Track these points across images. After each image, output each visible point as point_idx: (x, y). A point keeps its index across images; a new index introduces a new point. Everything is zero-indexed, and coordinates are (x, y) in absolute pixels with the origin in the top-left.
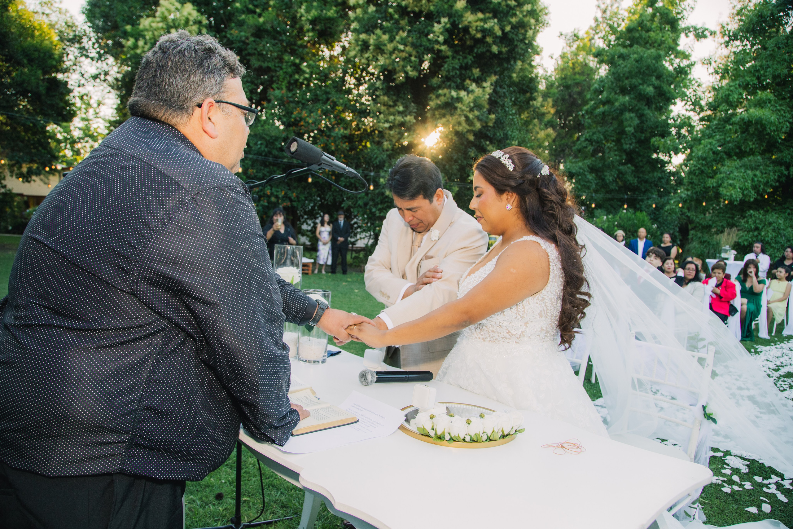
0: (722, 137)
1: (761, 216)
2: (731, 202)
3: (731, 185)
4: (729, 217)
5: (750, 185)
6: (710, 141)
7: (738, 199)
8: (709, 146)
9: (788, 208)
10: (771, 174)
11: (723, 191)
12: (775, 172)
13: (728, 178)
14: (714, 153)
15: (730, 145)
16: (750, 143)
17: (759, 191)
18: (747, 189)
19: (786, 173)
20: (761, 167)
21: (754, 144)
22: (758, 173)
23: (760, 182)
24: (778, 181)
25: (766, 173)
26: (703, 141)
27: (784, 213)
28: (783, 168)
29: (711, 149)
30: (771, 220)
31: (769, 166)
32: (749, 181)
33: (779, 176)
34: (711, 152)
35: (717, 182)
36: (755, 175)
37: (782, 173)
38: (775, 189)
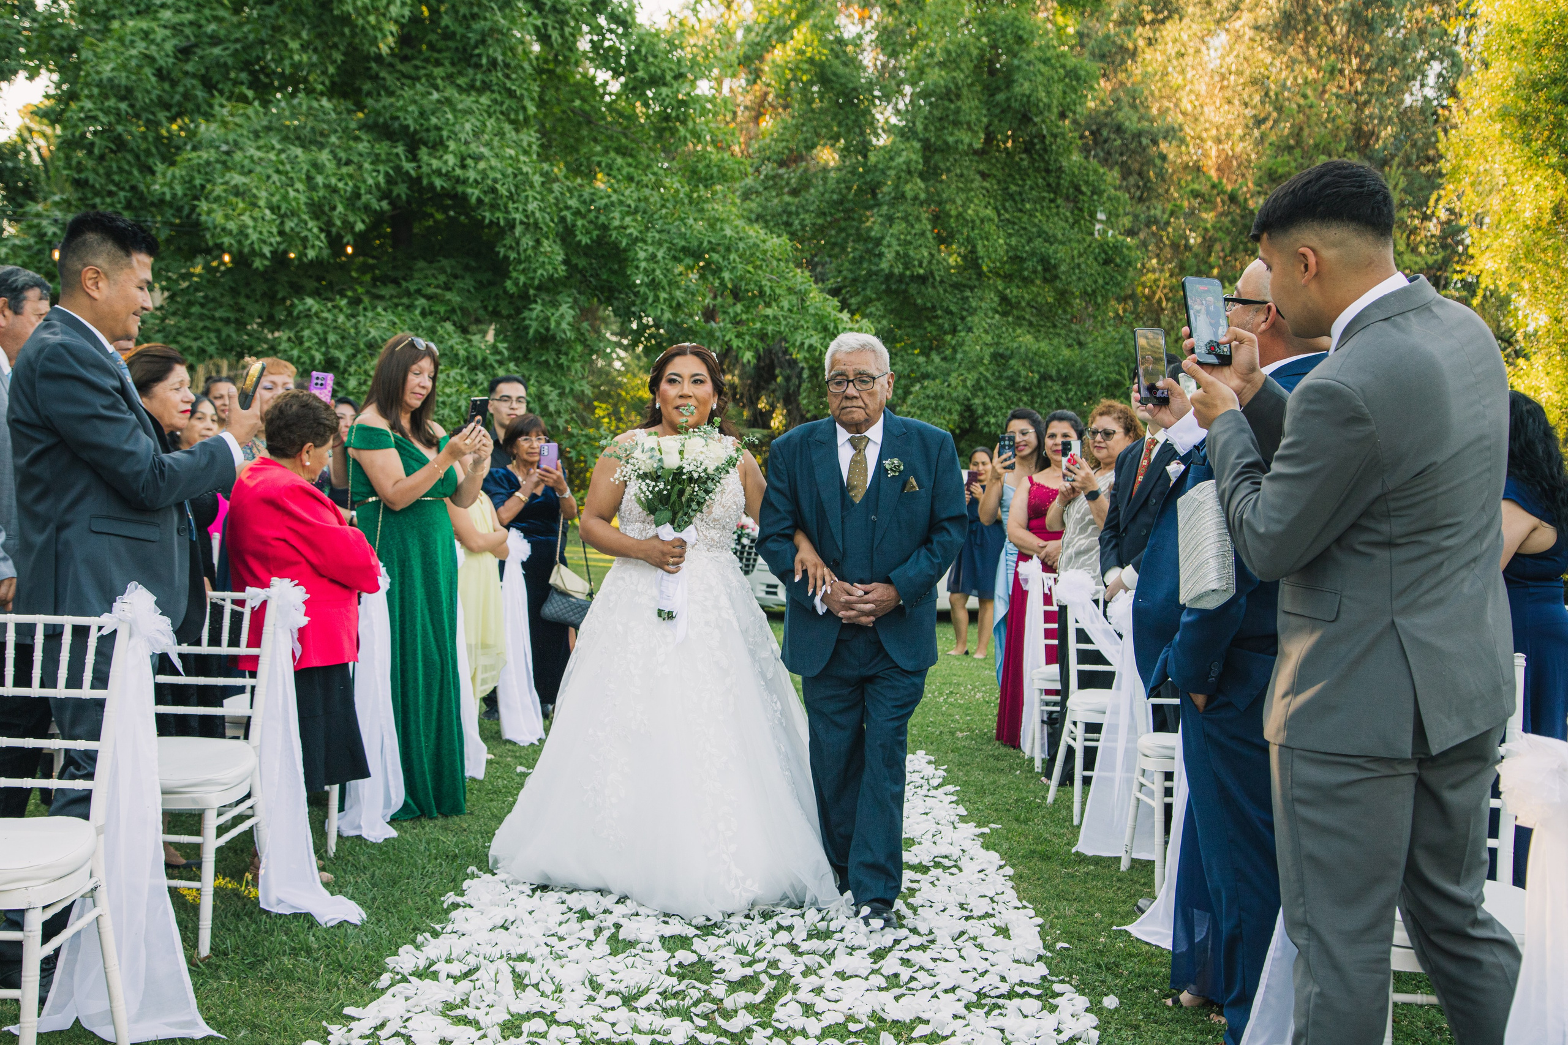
0: (190, 16)
1: (341, 319)
2: (242, 260)
3: (237, 192)
4: (227, 321)
5: (303, 199)
6: (144, 25)
7: (267, 250)
8: (141, 45)
9: (419, 291)
10: (367, 166)
11: (211, 214)
12: (377, 160)
13: (227, 168)
14: (160, 74)
15: (217, 51)
16: (294, 45)
17: (330, 223)
18: (293, 213)
19: (408, 166)
20: (333, 139)
21: (304, 48)
22: (324, 156)
23: (335, 190)
24: (385, 195)
25: (348, 163)
26: (115, 25)
27: (409, 308)
28: (400, 150)
29: (150, 59)
30: (373, 333)
31: (357, 139)
32: (299, 186)
33: (389, 180)
34: (148, 71)
35: (189, 182)
36: (317, 167)
37: (398, 169)
38: (377, 220)
